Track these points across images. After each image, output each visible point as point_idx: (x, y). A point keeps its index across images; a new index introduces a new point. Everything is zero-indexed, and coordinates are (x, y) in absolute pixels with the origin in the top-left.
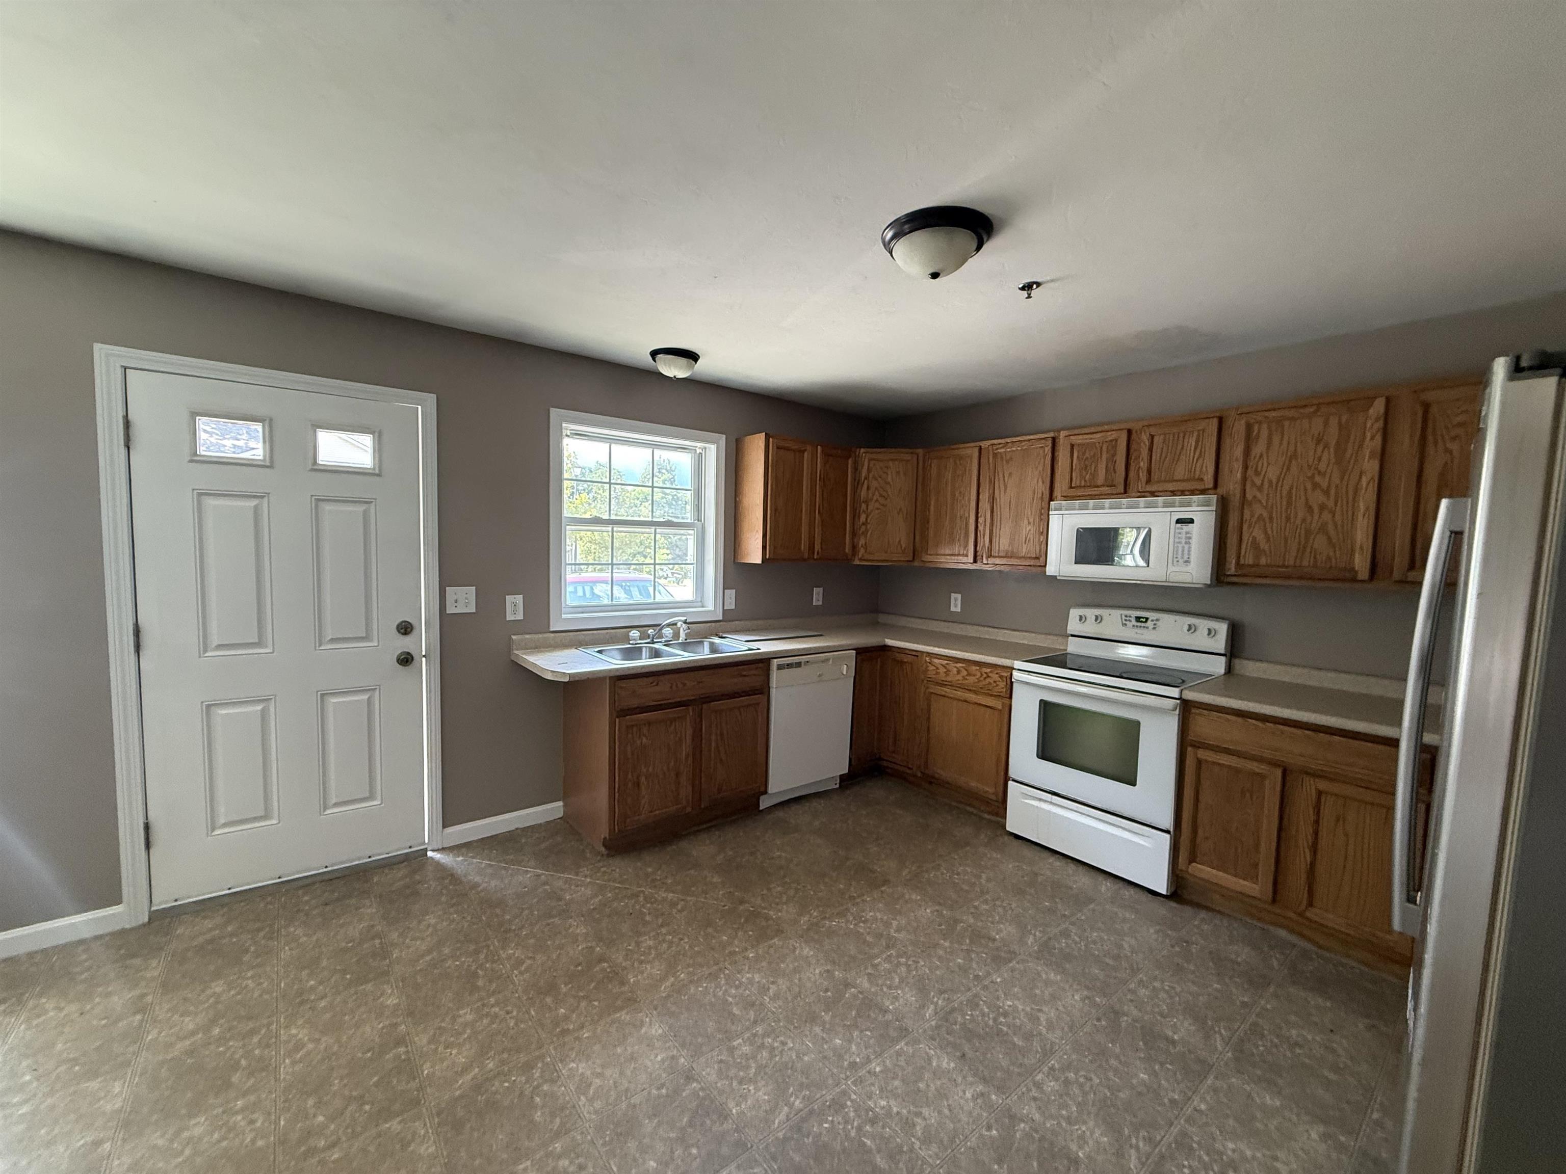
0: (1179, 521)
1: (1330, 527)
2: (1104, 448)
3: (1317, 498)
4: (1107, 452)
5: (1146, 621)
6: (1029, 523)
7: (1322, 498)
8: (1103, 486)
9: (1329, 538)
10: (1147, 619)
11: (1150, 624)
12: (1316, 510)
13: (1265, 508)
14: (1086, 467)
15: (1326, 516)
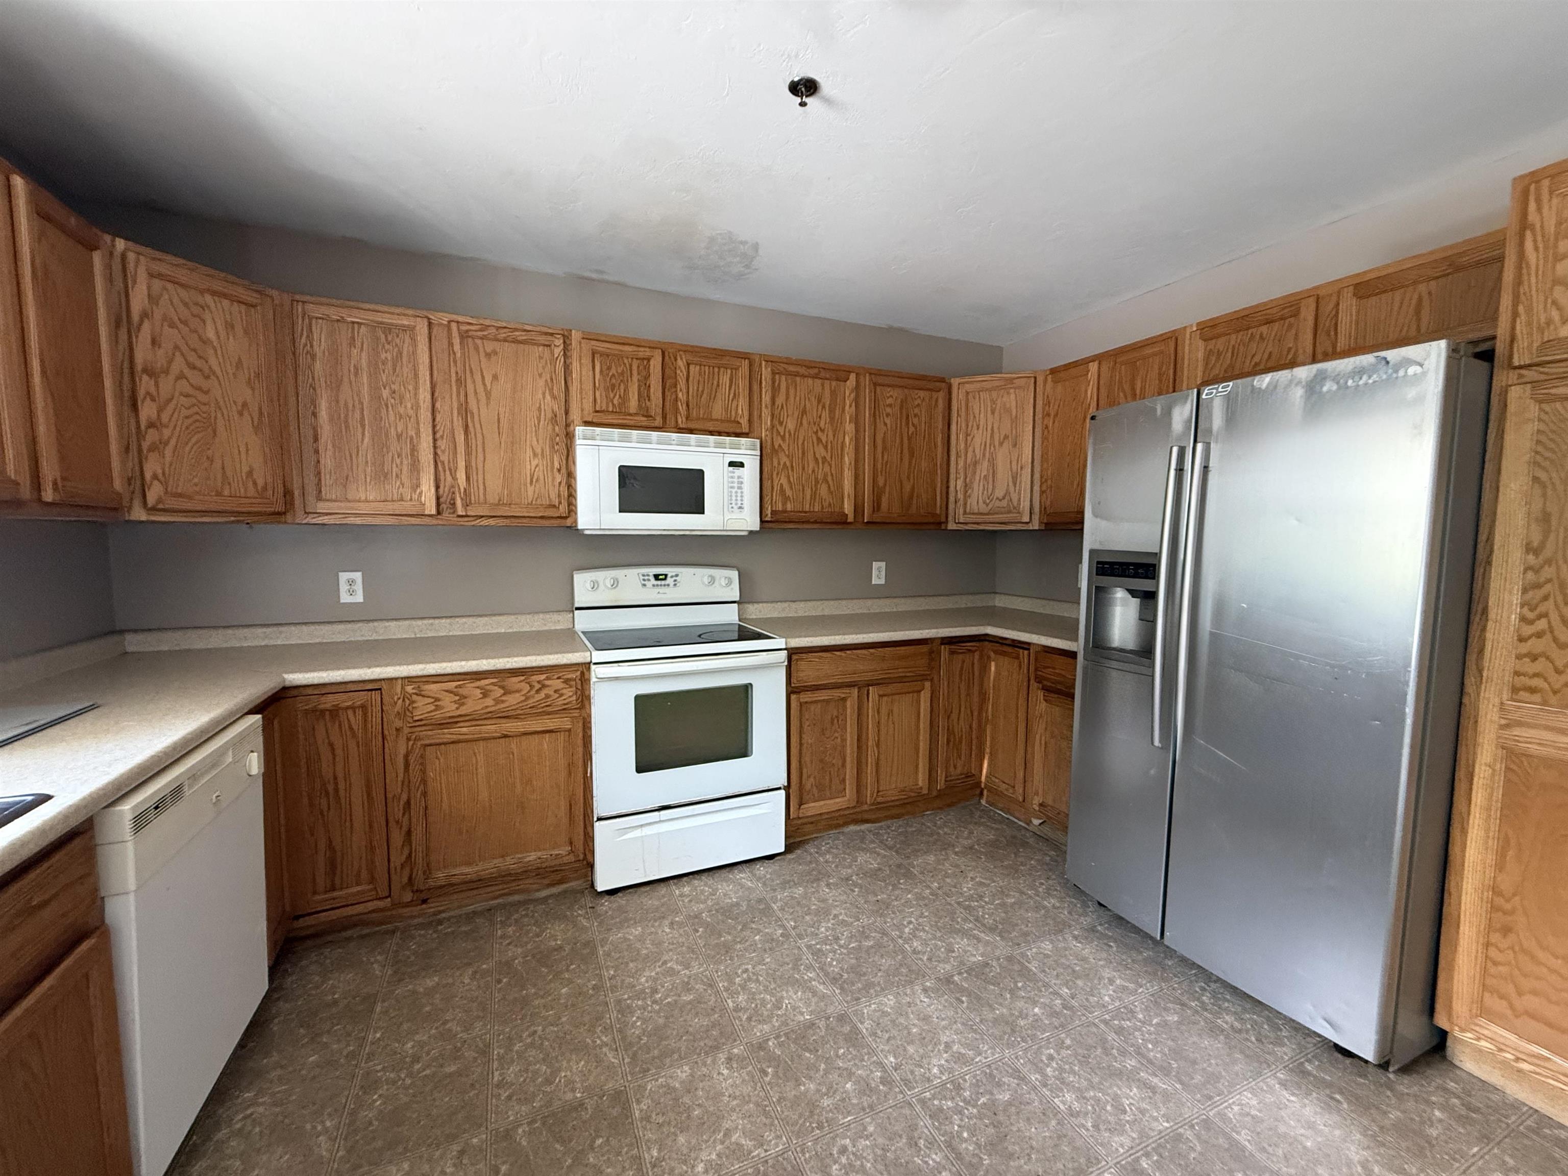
0: (732, 464)
1: (829, 479)
2: (635, 368)
3: (821, 452)
4: (639, 374)
5: (665, 579)
6: (535, 455)
7: (823, 452)
8: (636, 414)
9: (829, 487)
10: (666, 575)
11: (669, 581)
12: (820, 461)
13: (788, 456)
14: (613, 386)
15: (827, 468)
